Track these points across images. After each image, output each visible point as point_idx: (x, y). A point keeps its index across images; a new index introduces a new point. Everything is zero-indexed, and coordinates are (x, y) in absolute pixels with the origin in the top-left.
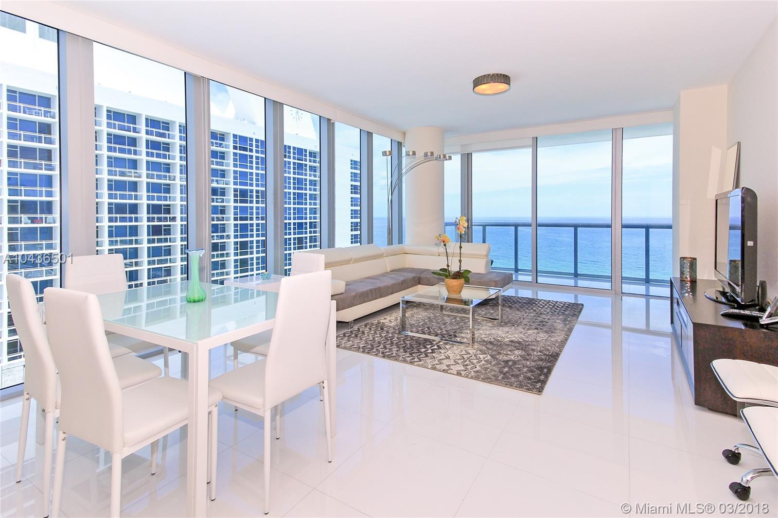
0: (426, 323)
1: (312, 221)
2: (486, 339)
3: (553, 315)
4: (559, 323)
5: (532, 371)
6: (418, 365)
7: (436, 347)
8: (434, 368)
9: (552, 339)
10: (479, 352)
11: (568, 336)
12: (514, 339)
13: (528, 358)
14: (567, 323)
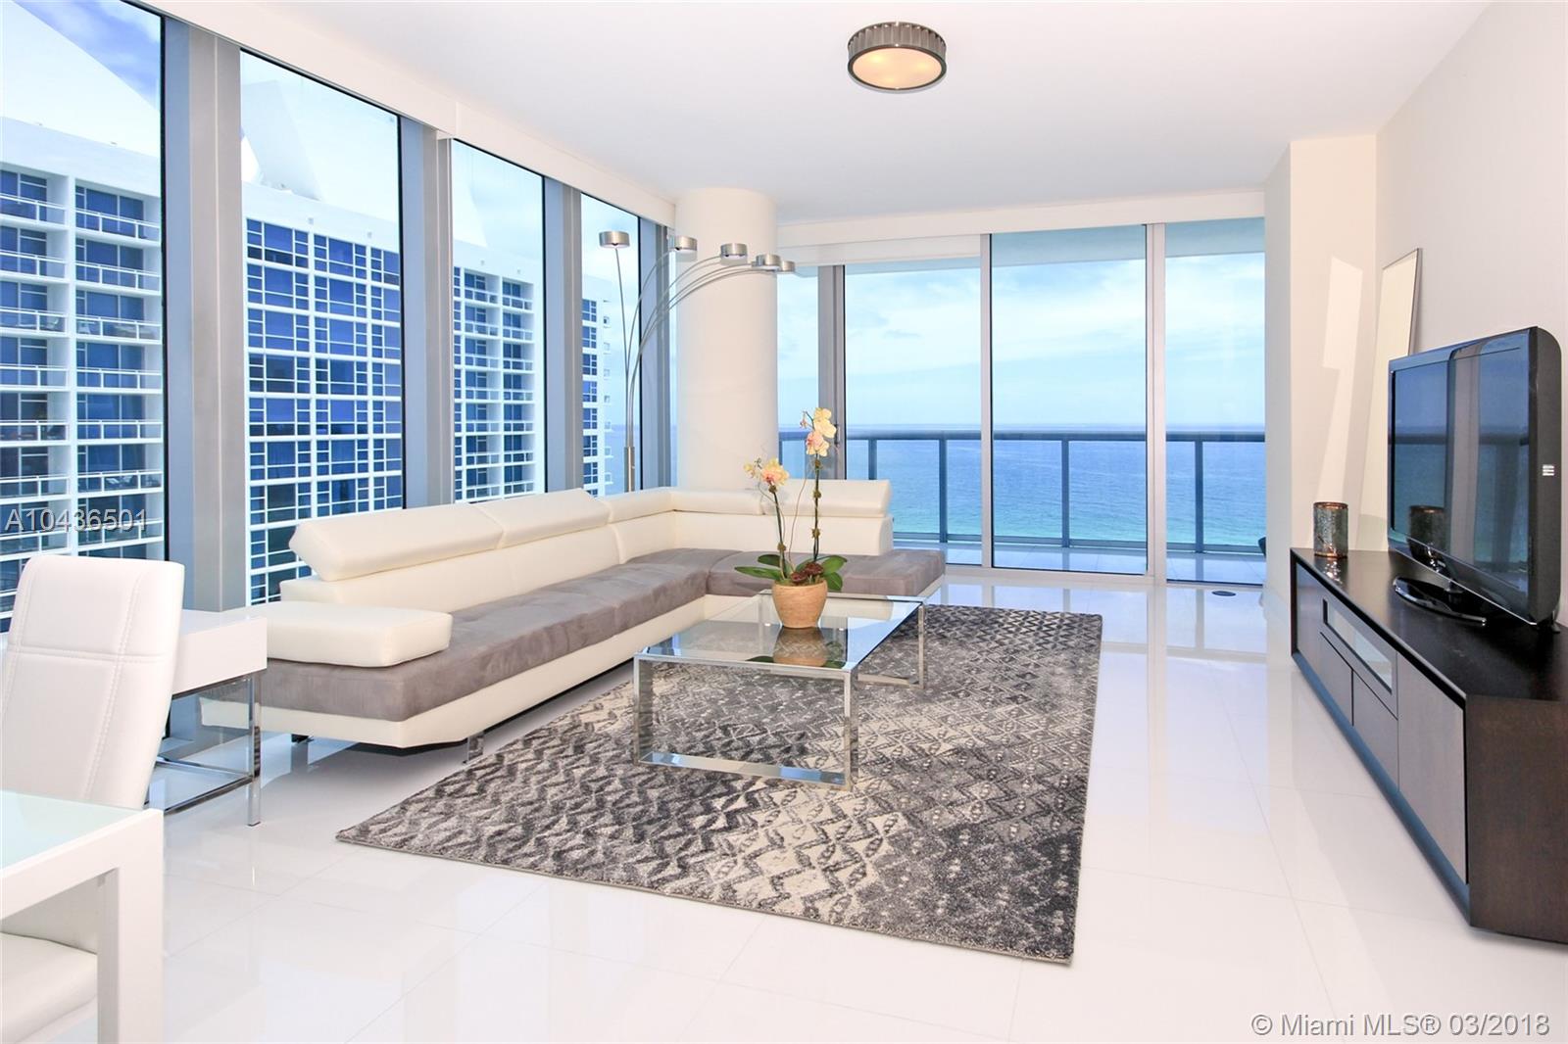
0: (718, 714)
1: (475, 433)
2: (888, 752)
3: (1043, 652)
4: (1062, 674)
5: (1029, 864)
6: (678, 893)
7: (741, 803)
8: (729, 899)
9: (1057, 730)
10: (871, 806)
11: (1091, 712)
12: (963, 741)
13: (1008, 806)
14: (1080, 672)
